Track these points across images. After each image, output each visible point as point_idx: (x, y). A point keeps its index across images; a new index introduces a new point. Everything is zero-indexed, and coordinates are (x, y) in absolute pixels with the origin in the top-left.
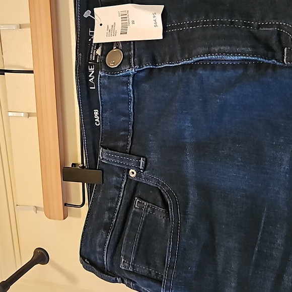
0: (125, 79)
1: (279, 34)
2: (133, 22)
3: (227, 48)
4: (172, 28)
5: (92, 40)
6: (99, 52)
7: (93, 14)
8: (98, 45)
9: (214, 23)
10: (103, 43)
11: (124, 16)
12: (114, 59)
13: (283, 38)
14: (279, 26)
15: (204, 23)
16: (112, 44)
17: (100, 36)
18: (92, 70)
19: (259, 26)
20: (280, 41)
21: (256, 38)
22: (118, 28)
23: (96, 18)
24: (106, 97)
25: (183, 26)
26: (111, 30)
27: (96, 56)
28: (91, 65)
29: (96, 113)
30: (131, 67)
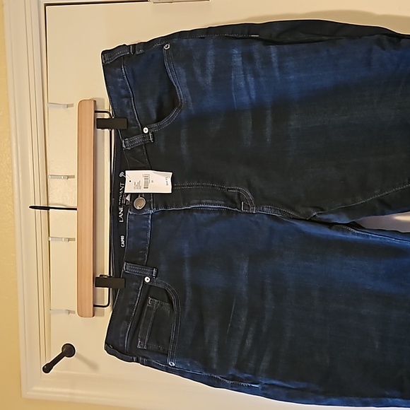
0: (146, 216)
1: (239, 194)
2: (152, 182)
3: (210, 201)
4: (177, 186)
5: (124, 189)
6: (128, 198)
7: (125, 174)
8: (127, 194)
9: (203, 186)
10: (131, 194)
11: (146, 178)
12: (140, 204)
13: (241, 196)
14: (239, 190)
15: (197, 186)
16: (138, 194)
17: (129, 188)
18: (121, 209)
19: (228, 189)
20: (239, 198)
21: (226, 196)
22: (142, 185)
23: (126, 177)
24: (132, 228)
25: (184, 186)
26: (138, 185)
27: (126, 200)
28: (121, 206)
29: (122, 238)
30: (151, 209)
